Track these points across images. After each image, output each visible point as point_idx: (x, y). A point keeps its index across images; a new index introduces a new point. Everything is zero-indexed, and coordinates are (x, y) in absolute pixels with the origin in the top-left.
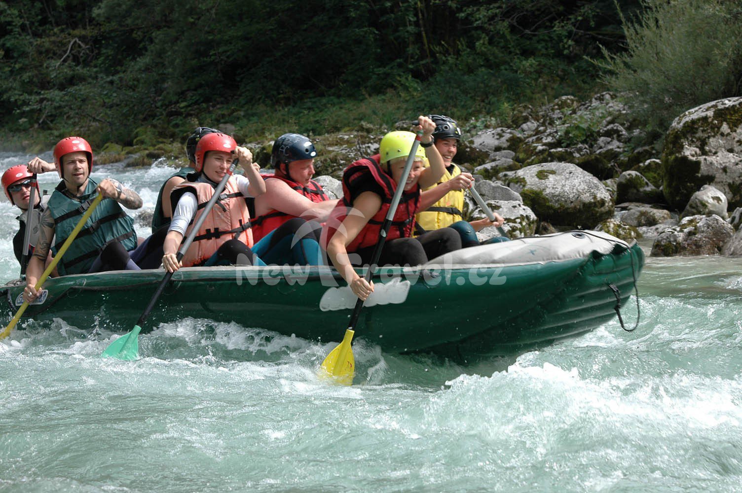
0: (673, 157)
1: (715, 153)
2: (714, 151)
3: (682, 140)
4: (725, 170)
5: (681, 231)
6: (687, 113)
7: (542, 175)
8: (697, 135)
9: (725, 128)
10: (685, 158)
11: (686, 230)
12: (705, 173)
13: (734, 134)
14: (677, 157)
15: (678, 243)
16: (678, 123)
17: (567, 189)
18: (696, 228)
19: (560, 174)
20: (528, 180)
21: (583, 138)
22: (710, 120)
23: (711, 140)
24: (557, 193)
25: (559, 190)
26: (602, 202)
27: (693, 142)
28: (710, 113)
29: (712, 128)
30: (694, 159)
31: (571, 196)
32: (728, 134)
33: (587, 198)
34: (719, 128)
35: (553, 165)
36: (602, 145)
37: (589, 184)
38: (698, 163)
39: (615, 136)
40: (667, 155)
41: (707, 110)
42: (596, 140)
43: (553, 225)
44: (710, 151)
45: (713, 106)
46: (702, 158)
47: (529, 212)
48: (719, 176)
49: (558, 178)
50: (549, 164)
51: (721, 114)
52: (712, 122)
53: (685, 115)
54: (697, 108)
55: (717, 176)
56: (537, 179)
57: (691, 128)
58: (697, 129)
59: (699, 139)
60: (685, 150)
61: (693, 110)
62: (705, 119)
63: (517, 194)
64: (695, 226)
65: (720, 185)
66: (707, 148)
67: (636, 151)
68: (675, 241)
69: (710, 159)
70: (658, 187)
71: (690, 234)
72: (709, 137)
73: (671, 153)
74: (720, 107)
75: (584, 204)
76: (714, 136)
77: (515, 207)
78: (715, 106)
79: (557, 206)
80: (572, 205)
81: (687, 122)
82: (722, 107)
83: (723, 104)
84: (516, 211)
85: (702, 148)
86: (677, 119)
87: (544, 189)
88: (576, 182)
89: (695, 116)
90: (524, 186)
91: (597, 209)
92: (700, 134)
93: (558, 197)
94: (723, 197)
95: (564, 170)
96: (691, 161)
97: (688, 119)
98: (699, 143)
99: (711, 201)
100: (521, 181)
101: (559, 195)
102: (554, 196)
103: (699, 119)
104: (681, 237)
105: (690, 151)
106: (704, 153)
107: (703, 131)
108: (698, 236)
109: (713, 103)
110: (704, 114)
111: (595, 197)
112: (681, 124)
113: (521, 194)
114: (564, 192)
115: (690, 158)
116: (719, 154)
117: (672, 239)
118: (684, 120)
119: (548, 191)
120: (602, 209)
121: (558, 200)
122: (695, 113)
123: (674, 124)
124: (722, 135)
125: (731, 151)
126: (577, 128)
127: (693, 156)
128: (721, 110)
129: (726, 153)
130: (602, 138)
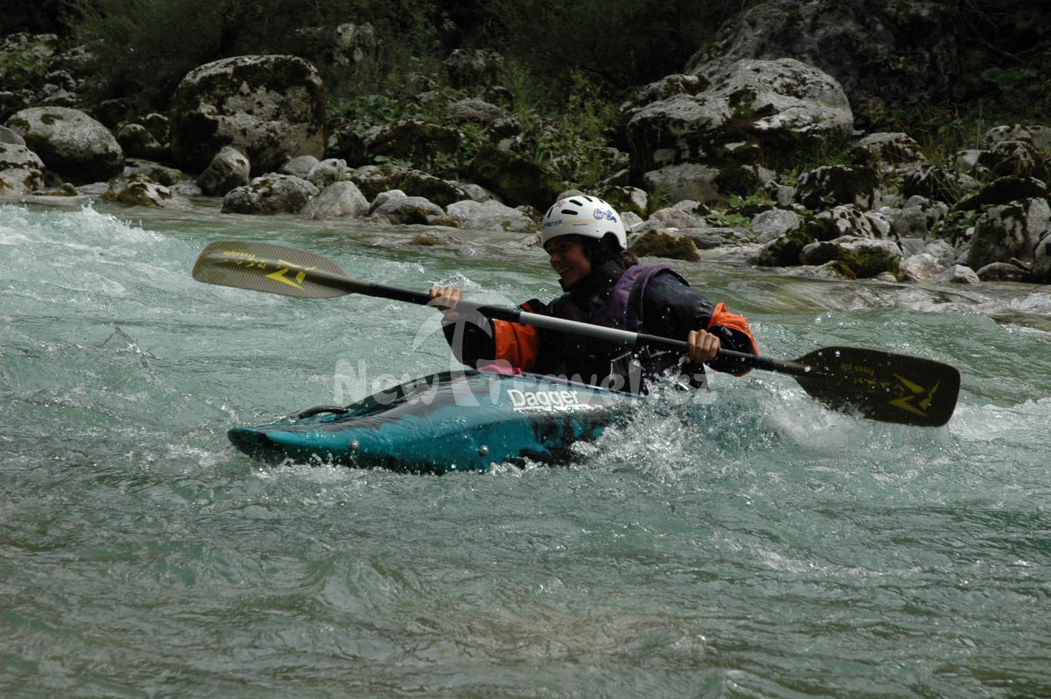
0: (187, 113)
1: (233, 113)
2: (231, 110)
3: (198, 96)
4: (244, 132)
5: (254, 191)
6: (203, 67)
7: (47, 119)
8: (215, 93)
9: (245, 87)
10: (202, 115)
11: (260, 191)
12: (222, 134)
13: (254, 95)
14: (191, 115)
15: (252, 204)
16: (194, 77)
17: (76, 137)
18: (271, 189)
19: (68, 120)
20: (31, 122)
21: (28, 82)
22: (229, 77)
23: (230, 99)
24: (65, 141)
25: (67, 138)
26: (114, 154)
27: (209, 99)
28: (230, 70)
29: (232, 87)
30: (211, 117)
31: (81, 145)
32: (248, 95)
33: (97, 148)
34: (239, 87)
35: (59, 110)
36: (48, 92)
37: (100, 133)
38: (216, 122)
39: (62, 84)
40: (179, 110)
41: (227, 65)
42: (41, 86)
43: (61, 176)
44: (228, 111)
45: (231, 63)
46: (219, 118)
47: (36, 158)
48: (238, 138)
49: (66, 124)
50: (54, 108)
51: (242, 72)
52: (231, 80)
53: (200, 69)
54: (213, 63)
55: (236, 138)
56: (42, 124)
57: (208, 84)
58: (215, 86)
59: (216, 96)
60: (201, 107)
61: (209, 65)
62: (224, 76)
63: (20, 138)
64: (270, 188)
65: (239, 147)
66: (225, 107)
67: (103, 103)
68: (249, 201)
69: (228, 119)
70: (163, 144)
71: (265, 195)
72: (227, 96)
73: (186, 109)
74: (240, 64)
75: (95, 155)
76: (233, 95)
77: (21, 151)
78: (234, 63)
79: (65, 154)
80: (82, 155)
81: (204, 77)
82: (243, 64)
83: (243, 61)
84: (22, 155)
85: (219, 106)
86: (191, 72)
87: (50, 136)
88: (86, 130)
89: (213, 72)
90: (28, 129)
91: (108, 162)
92: (218, 92)
93: (66, 146)
94: (246, 161)
95: (71, 116)
96: (208, 120)
97: (204, 74)
98: (216, 101)
99: (235, 164)
100: (23, 124)
101: (67, 143)
102: (61, 143)
103: (217, 75)
104: (255, 197)
105: (206, 109)
106: (222, 112)
107: (222, 89)
108: (273, 198)
109: (232, 59)
110: (223, 70)
111: (107, 149)
112: (198, 79)
113: (24, 138)
114: (73, 140)
115: (207, 115)
116: (237, 115)
117: (246, 199)
118: (200, 75)
119: (55, 138)
120: (114, 162)
121: (66, 149)
122: (214, 68)
123: (188, 78)
124: (242, 94)
125: (250, 112)
126: (20, 70)
127: (209, 114)
128: (242, 67)
129: (245, 114)
130: (48, 85)
